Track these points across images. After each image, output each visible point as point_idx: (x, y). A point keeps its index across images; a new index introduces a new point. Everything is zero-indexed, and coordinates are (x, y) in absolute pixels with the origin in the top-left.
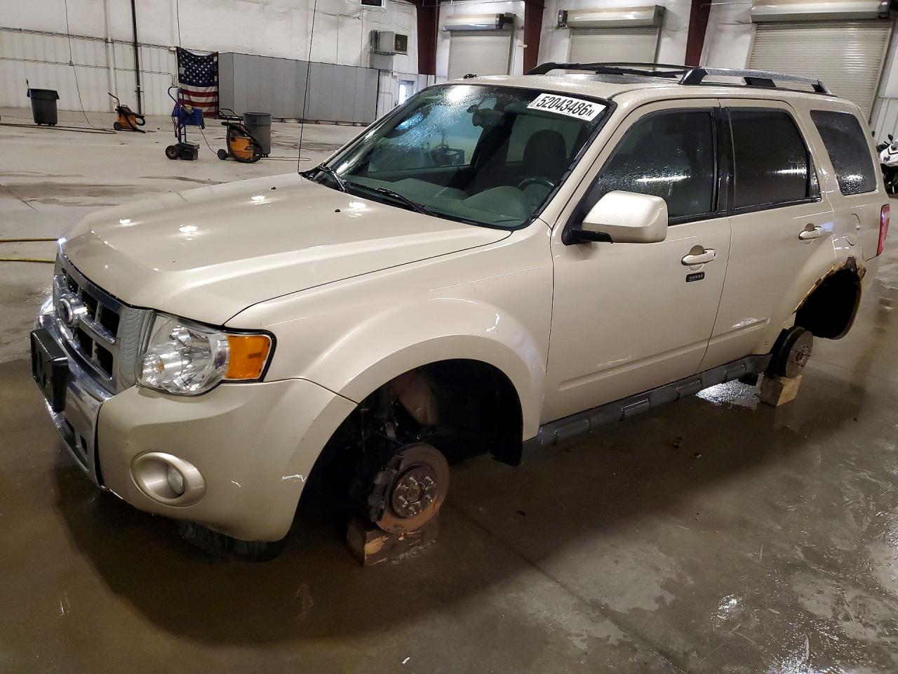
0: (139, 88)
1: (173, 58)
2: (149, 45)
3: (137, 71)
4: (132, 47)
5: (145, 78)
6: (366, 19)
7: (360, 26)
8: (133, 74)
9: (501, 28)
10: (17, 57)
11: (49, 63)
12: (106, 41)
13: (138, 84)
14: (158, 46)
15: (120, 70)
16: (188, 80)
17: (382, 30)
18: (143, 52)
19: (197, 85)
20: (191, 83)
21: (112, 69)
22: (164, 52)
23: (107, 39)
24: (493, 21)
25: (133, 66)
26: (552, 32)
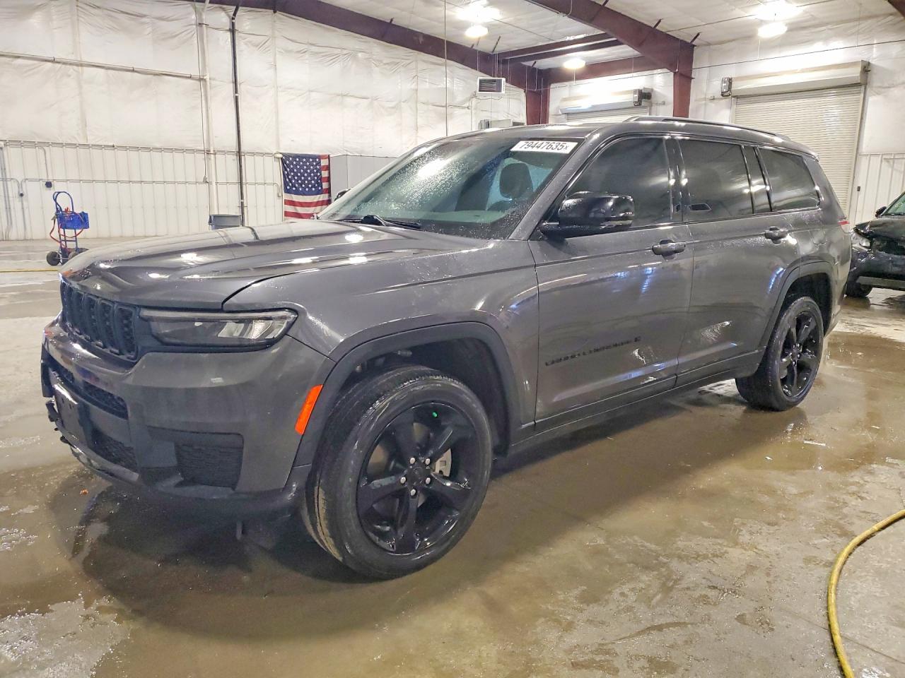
0: (242, 203)
1: (277, 166)
2: (253, 154)
3: (241, 183)
4: (235, 157)
5: (248, 190)
6: (475, 109)
7: (469, 117)
8: (237, 187)
9: (640, 104)
10: (109, 178)
11: (146, 182)
12: (208, 153)
13: (242, 198)
14: (263, 154)
15: (222, 184)
16: (294, 189)
17: (493, 119)
18: (248, 161)
19: (303, 194)
20: (297, 193)
21: (214, 184)
22: (269, 160)
23: (209, 151)
24: (631, 98)
25: (235, 179)
26: (705, 104)
